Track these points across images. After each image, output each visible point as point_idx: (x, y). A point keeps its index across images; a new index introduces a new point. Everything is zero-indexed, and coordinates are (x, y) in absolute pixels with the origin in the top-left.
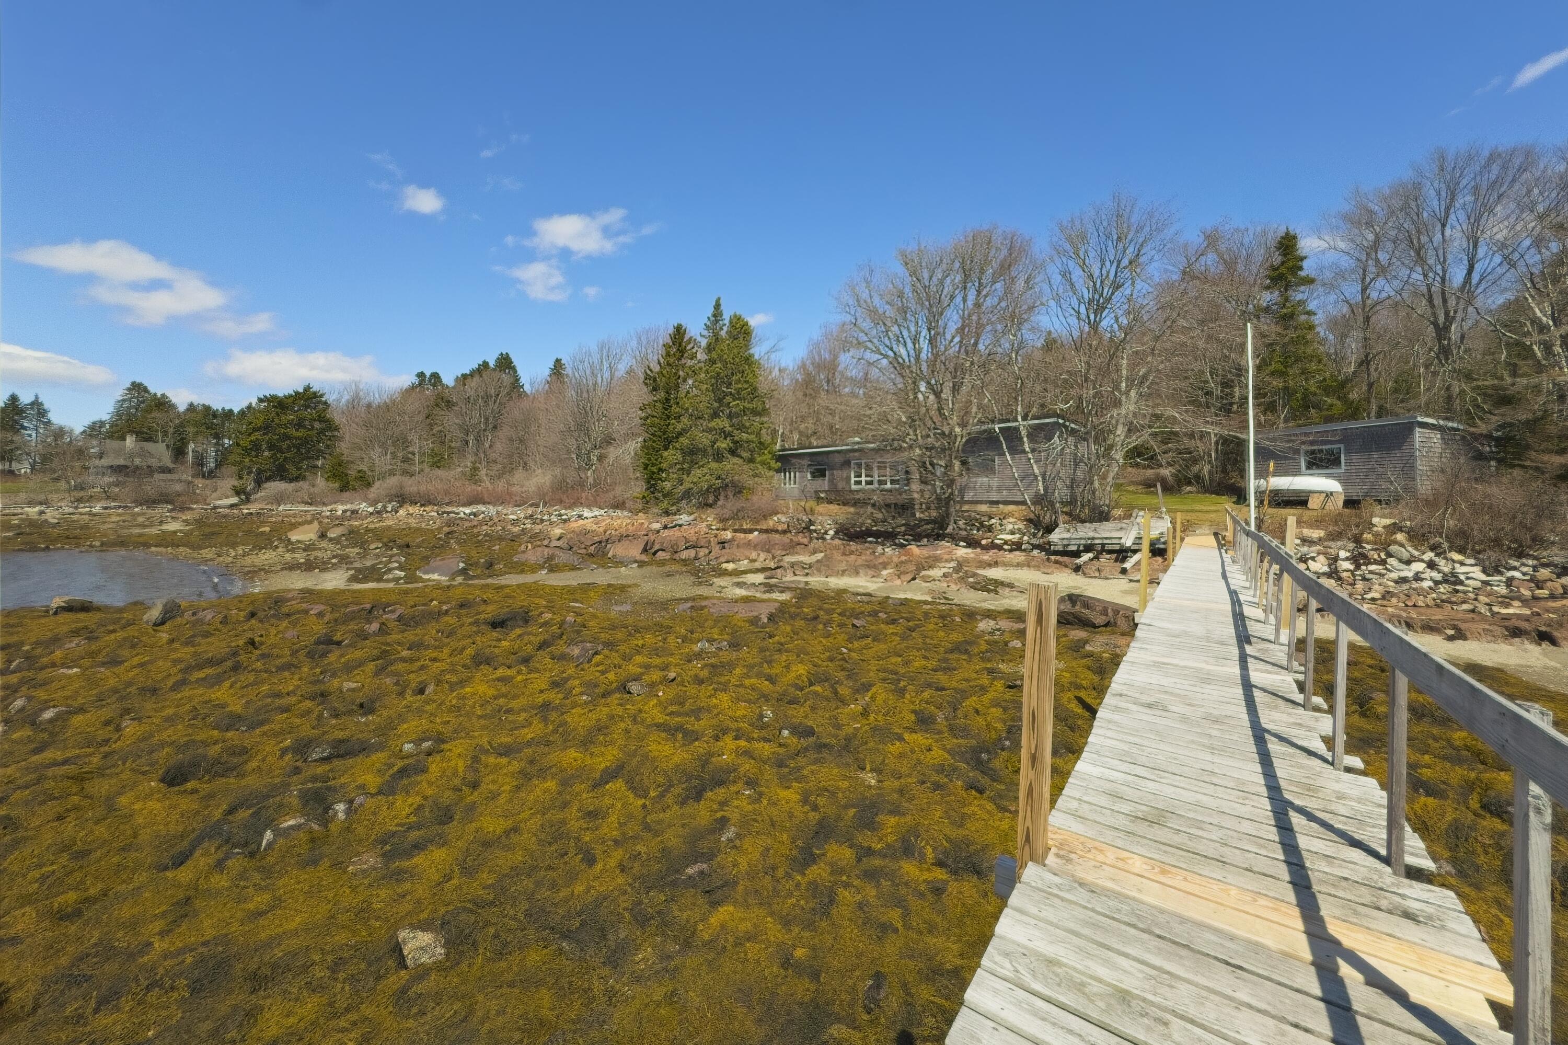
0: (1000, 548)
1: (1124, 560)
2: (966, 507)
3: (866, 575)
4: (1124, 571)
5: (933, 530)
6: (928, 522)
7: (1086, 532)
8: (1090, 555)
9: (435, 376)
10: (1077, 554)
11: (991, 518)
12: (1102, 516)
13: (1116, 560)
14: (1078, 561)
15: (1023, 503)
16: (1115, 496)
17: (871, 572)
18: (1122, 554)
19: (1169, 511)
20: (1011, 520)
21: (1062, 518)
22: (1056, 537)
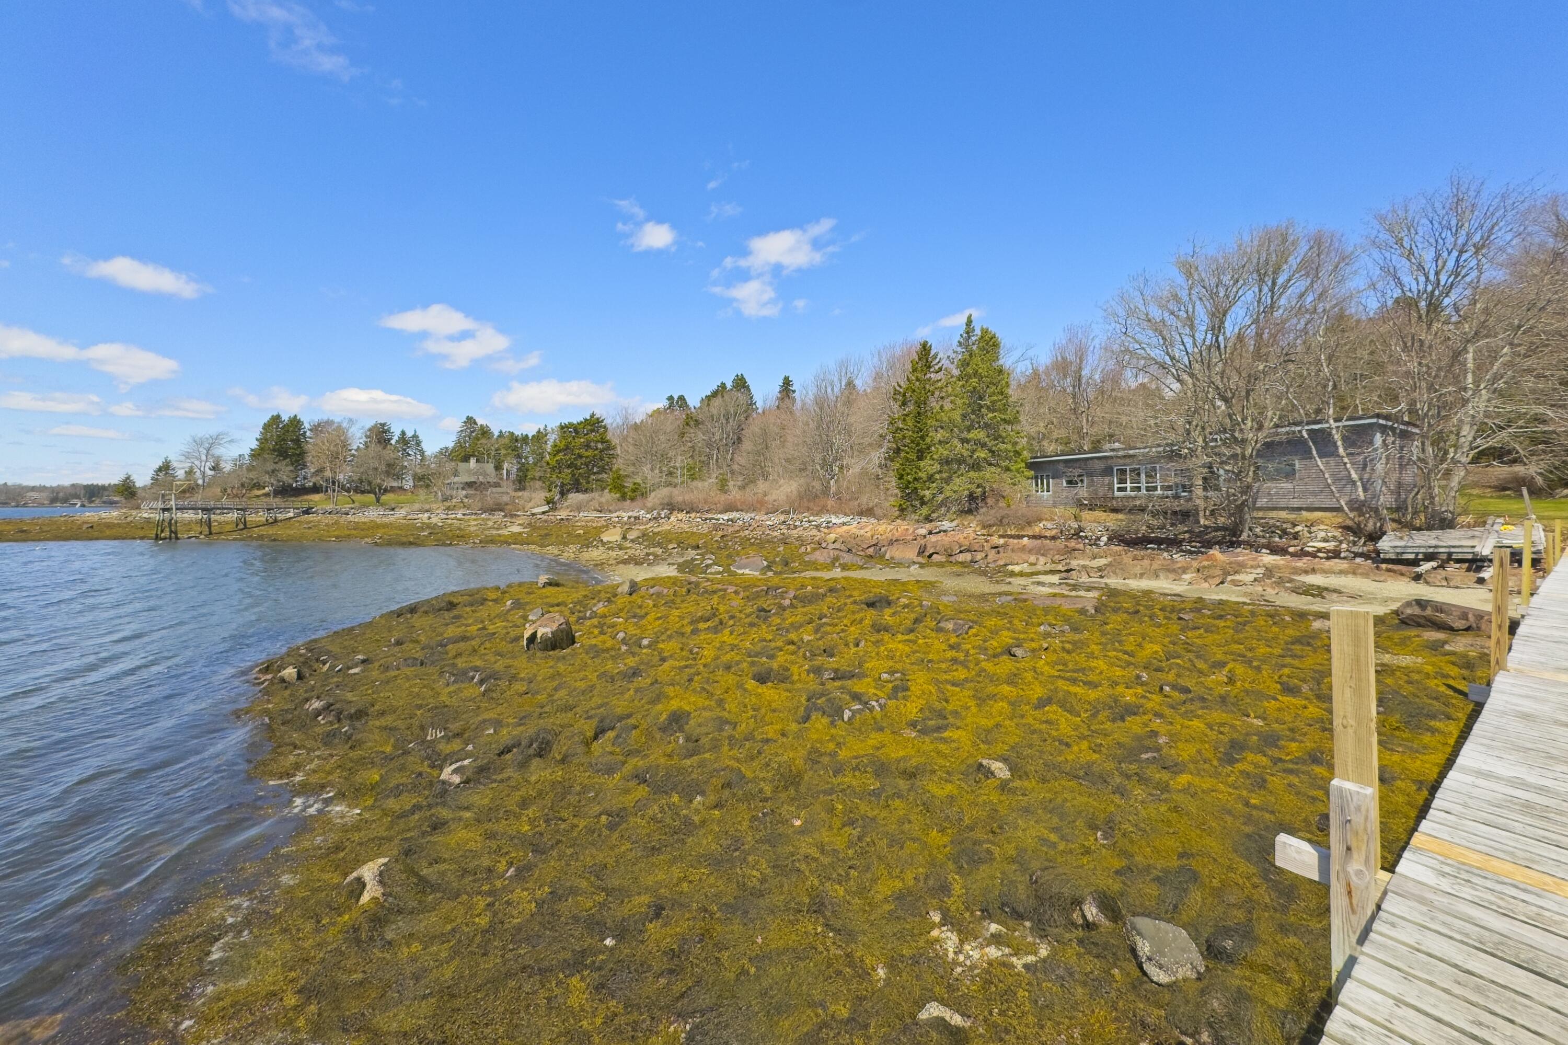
0: (1314, 555)
1: (1479, 569)
2: (1260, 514)
3: (1167, 578)
4: (1481, 581)
5: (1224, 537)
6: (1217, 529)
7: (1424, 540)
8: (1434, 564)
9: (682, 398)
10: (1415, 563)
11: (1295, 525)
12: (1446, 524)
13: (1468, 570)
14: (1418, 569)
15: (1339, 509)
16: (1462, 501)
17: (1172, 576)
18: (1476, 563)
19: (1540, 518)
20: (1322, 527)
21: (1389, 526)
22: (1386, 544)
